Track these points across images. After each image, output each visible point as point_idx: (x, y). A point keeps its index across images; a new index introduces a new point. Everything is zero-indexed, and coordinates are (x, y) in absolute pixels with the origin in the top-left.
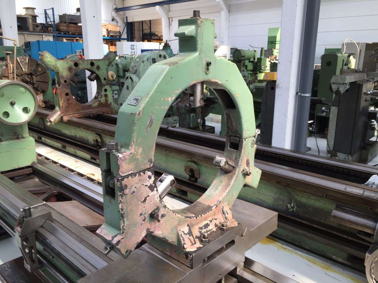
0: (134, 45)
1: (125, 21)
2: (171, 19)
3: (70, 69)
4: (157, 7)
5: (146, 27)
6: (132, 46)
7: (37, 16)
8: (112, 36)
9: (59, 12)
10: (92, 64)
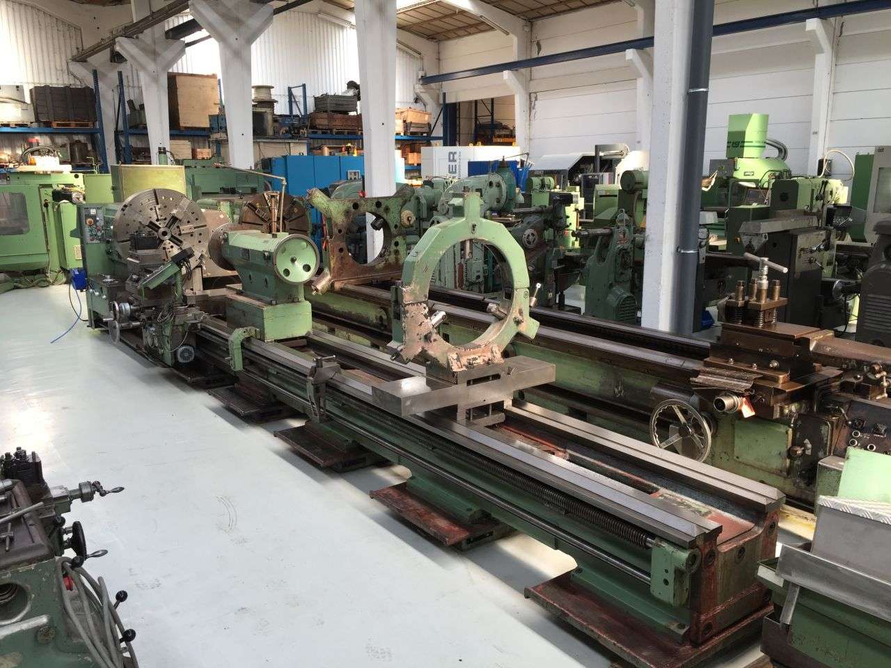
0: (455, 153)
1: (441, 101)
2: (533, 95)
3: (347, 213)
4: (506, 74)
5: (483, 112)
6: (452, 155)
7: (276, 102)
8: (412, 133)
9: (314, 91)
10: (378, 204)
